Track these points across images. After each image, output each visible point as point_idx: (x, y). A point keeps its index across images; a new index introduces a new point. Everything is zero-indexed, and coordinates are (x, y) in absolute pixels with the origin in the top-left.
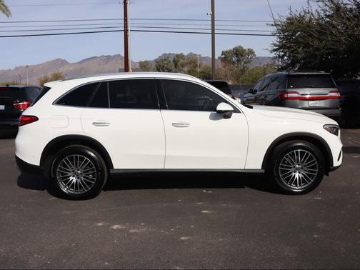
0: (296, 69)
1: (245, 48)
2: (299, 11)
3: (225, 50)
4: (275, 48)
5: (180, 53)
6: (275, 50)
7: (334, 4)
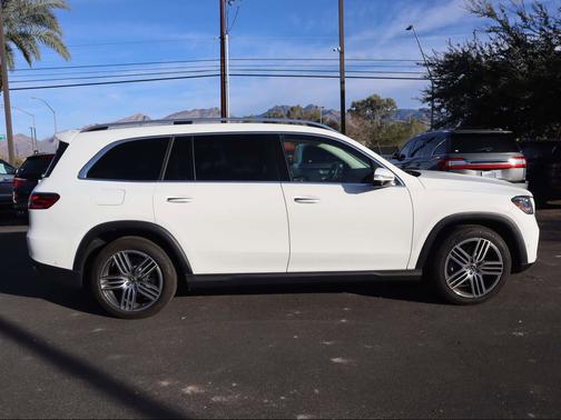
0: (458, 125)
1: (382, 98)
2: (462, 46)
3: (356, 101)
4: (429, 96)
5: (296, 105)
6: (428, 99)
7: (511, 35)
